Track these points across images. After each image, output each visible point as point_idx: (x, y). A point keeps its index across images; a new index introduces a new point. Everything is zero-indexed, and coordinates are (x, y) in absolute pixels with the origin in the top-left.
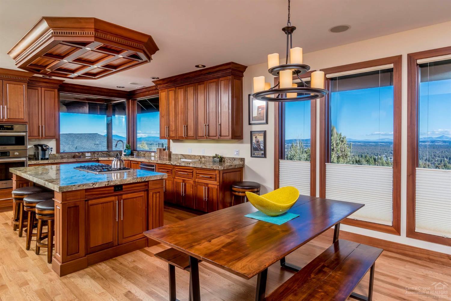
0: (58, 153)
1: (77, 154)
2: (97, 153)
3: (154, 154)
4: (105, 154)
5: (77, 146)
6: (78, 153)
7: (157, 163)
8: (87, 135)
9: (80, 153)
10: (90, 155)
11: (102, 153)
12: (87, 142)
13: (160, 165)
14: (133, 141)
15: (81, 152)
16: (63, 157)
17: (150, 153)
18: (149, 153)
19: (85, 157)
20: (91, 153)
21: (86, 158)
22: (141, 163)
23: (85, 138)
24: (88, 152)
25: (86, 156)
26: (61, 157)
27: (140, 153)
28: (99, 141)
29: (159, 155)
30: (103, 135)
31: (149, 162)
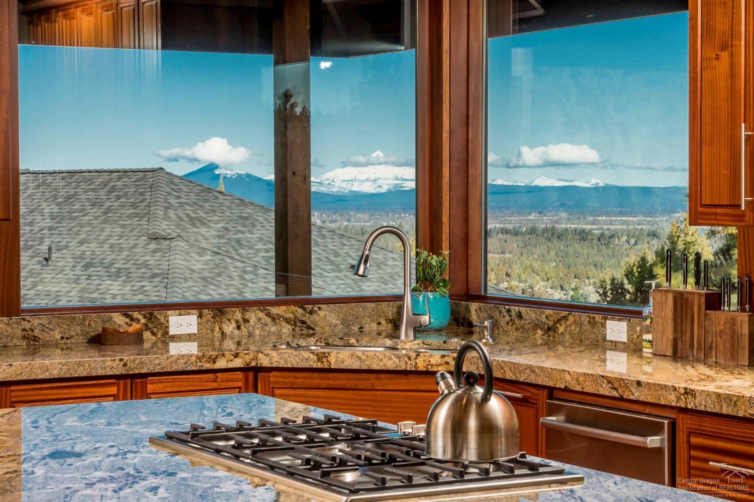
0: (9, 315)
1: (119, 319)
2: (238, 315)
3: (631, 329)
4: (287, 321)
5: (50, 249)
6: (126, 310)
7: (684, 410)
8: (105, 177)
9: (136, 315)
10: (194, 329)
11: (269, 315)
12: (106, 221)
13: (708, 425)
14: (458, 231)
15: (139, 307)
16: (36, 339)
17: (593, 323)
18: (584, 317)
19: (167, 338)
20: (200, 316)
21: (176, 349)
22: (551, 397)
23: (92, 195)
24: (183, 307)
25: (172, 331)
26: (24, 337)
27: (520, 316)
28: (171, 213)
29: (675, 341)
30: (181, 174)
31: (621, 399)
